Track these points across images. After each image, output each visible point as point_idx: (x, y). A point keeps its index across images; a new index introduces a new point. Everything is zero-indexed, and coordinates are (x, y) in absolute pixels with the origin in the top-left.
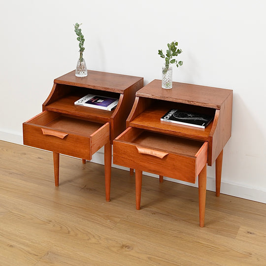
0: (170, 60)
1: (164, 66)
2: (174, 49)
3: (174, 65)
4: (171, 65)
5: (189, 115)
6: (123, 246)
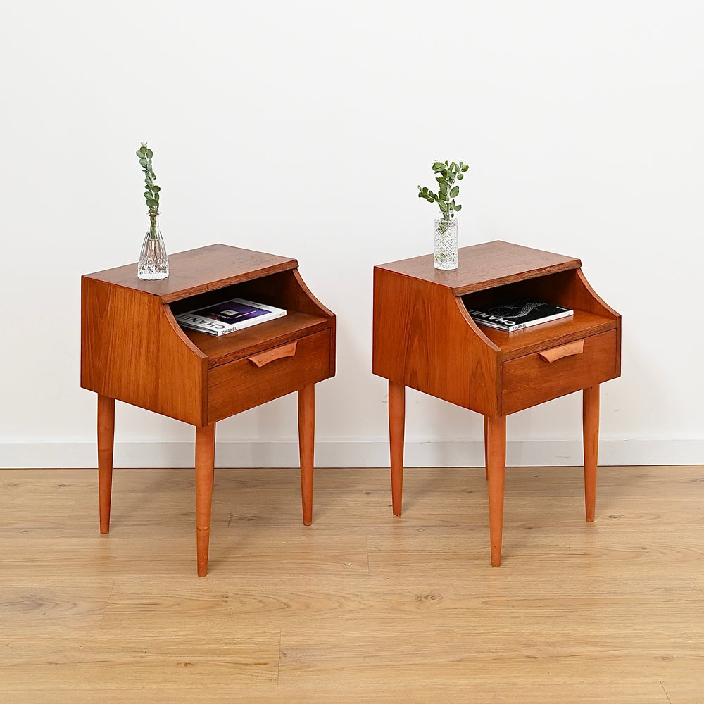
5: (510, 308)
6: (420, 599)
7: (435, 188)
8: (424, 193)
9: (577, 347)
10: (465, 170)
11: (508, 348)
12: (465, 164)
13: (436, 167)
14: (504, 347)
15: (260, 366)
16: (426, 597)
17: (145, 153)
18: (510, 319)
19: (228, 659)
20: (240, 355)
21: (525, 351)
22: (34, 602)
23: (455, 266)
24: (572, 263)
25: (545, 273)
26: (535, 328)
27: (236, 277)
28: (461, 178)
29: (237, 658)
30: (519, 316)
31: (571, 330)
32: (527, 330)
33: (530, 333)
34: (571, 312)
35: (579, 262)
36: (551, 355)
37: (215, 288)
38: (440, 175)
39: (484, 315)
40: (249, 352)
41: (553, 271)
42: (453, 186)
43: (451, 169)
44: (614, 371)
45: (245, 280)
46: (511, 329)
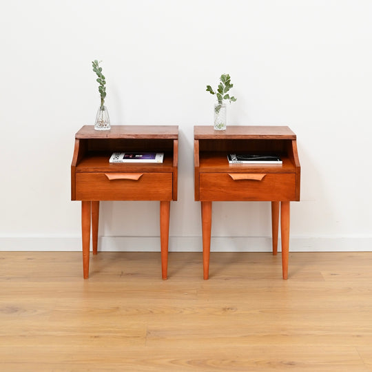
0: (223, 96)
1: (217, 103)
2: (227, 82)
3: (228, 100)
4: (224, 101)
6: (224, 309)
9: (258, 177)
13: (223, 78)
15: (110, 179)
16: (228, 309)
17: (95, 65)
19: (119, 334)
20: (99, 170)
22: (13, 310)
24: (288, 136)
27: (129, 135)
29: (124, 334)
32: (243, 165)
34: (281, 162)
35: (295, 137)
37: (112, 137)
44: (295, 197)
45: (134, 138)
46: (231, 162)
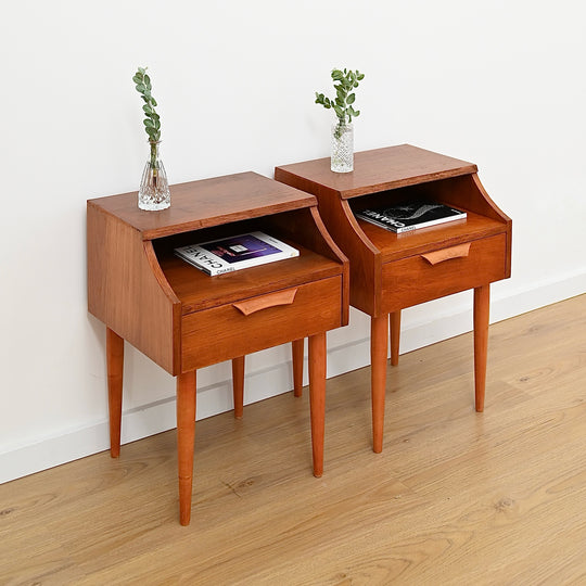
5: (406, 209)
7: (332, 95)
8: (321, 100)
9: (463, 250)
10: (361, 78)
11: (389, 250)
12: (361, 73)
13: (336, 75)
14: (384, 250)
15: (247, 313)
18: (401, 221)
20: (223, 301)
21: (406, 254)
23: (351, 169)
24: (467, 168)
25: (438, 177)
26: (425, 231)
27: (238, 214)
28: (356, 86)
30: (412, 217)
31: (459, 233)
32: (417, 232)
33: (418, 235)
34: (465, 215)
35: (475, 167)
36: (433, 258)
37: (209, 225)
38: (338, 83)
39: (378, 216)
40: (235, 298)
41: (446, 175)
42: (349, 93)
43: (347, 77)
44: (504, 272)
45: (248, 218)
46: (399, 231)
